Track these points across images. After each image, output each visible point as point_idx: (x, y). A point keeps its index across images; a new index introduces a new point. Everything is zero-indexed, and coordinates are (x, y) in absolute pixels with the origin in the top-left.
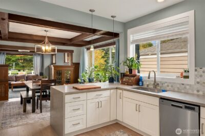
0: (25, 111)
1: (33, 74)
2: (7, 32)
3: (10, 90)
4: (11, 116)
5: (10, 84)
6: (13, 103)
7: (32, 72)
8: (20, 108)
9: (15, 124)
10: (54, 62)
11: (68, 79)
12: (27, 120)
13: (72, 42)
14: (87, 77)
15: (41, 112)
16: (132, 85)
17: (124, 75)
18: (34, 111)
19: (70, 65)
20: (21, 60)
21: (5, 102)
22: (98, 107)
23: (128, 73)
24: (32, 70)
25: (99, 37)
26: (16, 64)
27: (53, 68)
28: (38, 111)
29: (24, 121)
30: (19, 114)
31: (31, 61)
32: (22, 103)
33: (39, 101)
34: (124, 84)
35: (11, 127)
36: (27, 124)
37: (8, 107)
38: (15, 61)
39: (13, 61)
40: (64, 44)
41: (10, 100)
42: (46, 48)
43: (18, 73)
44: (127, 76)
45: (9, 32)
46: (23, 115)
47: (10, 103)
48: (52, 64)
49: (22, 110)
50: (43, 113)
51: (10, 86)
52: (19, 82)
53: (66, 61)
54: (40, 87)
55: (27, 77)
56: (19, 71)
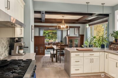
0: (52, 61)
1: (57, 42)
2: (44, 19)
3: (46, 50)
4: (46, 63)
5: (46, 47)
6: (47, 57)
7: (57, 40)
8: (50, 59)
9: (48, 66)
10: (69, 34)
11: (77, 45)
12: (53, 65)
13: (79, 21)
14: (89, 44)
15: (60, 63)
16: (116, 50)
17: (112, 43)
18: (57, 62)
19: (78, 36)
20: (51, 33)
21: (44, 56)
22: (91, 62)
23: (115, 42)
24: (57, 39)
25: (96, 17)
26: (48, 35)
27: (67, 38)
28: (59, 62)
29: (52, 65)
30: (50, 62)
31: (56, 33)
32: (51, 57)
33: (59, 56)
34: (111, 49)
35: (47, 67)
36: (53, 67)
37: (45, 58)
38: (48, 34)
39: (47, 34)
40: (74, 23)
41: (46, 55)
42: (63, 26)
43: (49, 41)
44: (114, 44)
45: (45, 19)
46: (52, 63)
47: (46, 56)
48: (67, 35)
49: (51, 60)
50: (61, 63)
51: (46, 48)
52: (50, 46)
53: (76, 34)
54: (60, 49)
55: (54, 43)
56: (50, 39)
